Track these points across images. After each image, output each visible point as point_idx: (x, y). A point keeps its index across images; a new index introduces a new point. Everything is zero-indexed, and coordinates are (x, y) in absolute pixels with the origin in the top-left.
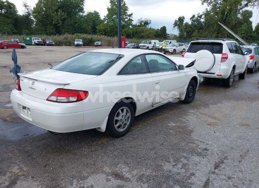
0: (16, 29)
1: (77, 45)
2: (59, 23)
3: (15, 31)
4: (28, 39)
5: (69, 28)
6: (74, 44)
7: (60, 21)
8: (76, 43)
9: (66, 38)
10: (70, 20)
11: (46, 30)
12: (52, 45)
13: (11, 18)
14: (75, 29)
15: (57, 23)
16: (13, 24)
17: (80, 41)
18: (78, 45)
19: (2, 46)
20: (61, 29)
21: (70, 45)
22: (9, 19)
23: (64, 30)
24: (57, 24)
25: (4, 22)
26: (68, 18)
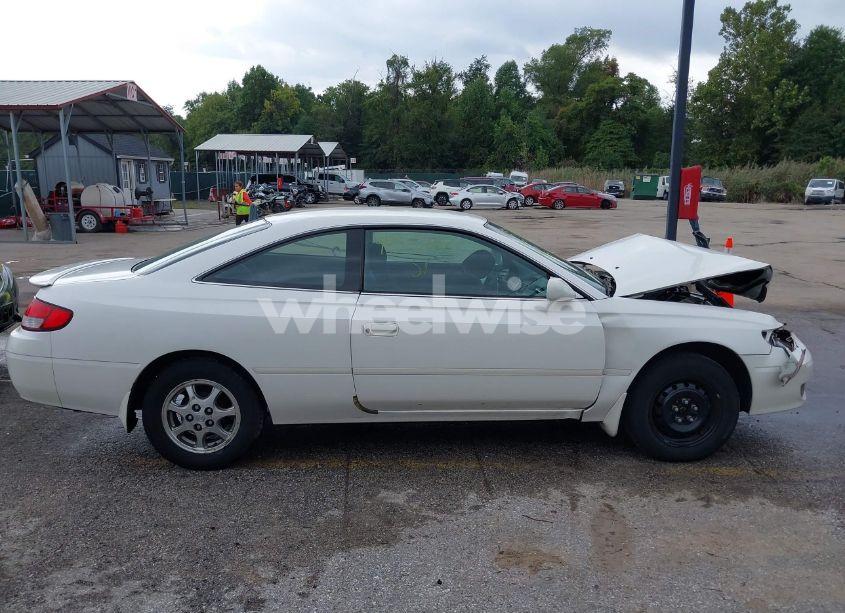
0: (638, 152)
1: (813, 198)
2: (773, 124)
3: (634, 157)
4: (647, 180)
5: (809, 141)
6: (803, 195)
7: (776, 117)
8: (809, 191)
9: (780, 177)
10: (818, 111)
11: (727, 151)
12: (720, 199)
13: (630, 121)
14: (832, 141)
15: (767, 124)
16: (633, 138)
17: (831, 186)
18: (817, 201)
19: (553, 201)
20: (779, 146)
21: (787, 199)
22: (625, 124)
23: (787, 149)
24: (767, 128)
25: (612, 133)
26: (811, 103)
